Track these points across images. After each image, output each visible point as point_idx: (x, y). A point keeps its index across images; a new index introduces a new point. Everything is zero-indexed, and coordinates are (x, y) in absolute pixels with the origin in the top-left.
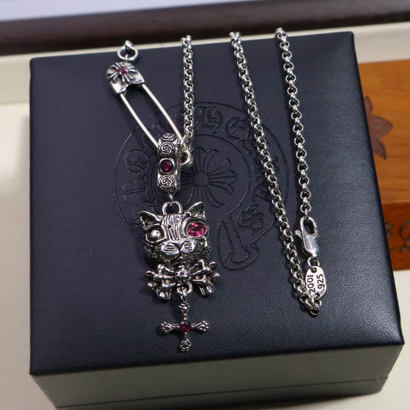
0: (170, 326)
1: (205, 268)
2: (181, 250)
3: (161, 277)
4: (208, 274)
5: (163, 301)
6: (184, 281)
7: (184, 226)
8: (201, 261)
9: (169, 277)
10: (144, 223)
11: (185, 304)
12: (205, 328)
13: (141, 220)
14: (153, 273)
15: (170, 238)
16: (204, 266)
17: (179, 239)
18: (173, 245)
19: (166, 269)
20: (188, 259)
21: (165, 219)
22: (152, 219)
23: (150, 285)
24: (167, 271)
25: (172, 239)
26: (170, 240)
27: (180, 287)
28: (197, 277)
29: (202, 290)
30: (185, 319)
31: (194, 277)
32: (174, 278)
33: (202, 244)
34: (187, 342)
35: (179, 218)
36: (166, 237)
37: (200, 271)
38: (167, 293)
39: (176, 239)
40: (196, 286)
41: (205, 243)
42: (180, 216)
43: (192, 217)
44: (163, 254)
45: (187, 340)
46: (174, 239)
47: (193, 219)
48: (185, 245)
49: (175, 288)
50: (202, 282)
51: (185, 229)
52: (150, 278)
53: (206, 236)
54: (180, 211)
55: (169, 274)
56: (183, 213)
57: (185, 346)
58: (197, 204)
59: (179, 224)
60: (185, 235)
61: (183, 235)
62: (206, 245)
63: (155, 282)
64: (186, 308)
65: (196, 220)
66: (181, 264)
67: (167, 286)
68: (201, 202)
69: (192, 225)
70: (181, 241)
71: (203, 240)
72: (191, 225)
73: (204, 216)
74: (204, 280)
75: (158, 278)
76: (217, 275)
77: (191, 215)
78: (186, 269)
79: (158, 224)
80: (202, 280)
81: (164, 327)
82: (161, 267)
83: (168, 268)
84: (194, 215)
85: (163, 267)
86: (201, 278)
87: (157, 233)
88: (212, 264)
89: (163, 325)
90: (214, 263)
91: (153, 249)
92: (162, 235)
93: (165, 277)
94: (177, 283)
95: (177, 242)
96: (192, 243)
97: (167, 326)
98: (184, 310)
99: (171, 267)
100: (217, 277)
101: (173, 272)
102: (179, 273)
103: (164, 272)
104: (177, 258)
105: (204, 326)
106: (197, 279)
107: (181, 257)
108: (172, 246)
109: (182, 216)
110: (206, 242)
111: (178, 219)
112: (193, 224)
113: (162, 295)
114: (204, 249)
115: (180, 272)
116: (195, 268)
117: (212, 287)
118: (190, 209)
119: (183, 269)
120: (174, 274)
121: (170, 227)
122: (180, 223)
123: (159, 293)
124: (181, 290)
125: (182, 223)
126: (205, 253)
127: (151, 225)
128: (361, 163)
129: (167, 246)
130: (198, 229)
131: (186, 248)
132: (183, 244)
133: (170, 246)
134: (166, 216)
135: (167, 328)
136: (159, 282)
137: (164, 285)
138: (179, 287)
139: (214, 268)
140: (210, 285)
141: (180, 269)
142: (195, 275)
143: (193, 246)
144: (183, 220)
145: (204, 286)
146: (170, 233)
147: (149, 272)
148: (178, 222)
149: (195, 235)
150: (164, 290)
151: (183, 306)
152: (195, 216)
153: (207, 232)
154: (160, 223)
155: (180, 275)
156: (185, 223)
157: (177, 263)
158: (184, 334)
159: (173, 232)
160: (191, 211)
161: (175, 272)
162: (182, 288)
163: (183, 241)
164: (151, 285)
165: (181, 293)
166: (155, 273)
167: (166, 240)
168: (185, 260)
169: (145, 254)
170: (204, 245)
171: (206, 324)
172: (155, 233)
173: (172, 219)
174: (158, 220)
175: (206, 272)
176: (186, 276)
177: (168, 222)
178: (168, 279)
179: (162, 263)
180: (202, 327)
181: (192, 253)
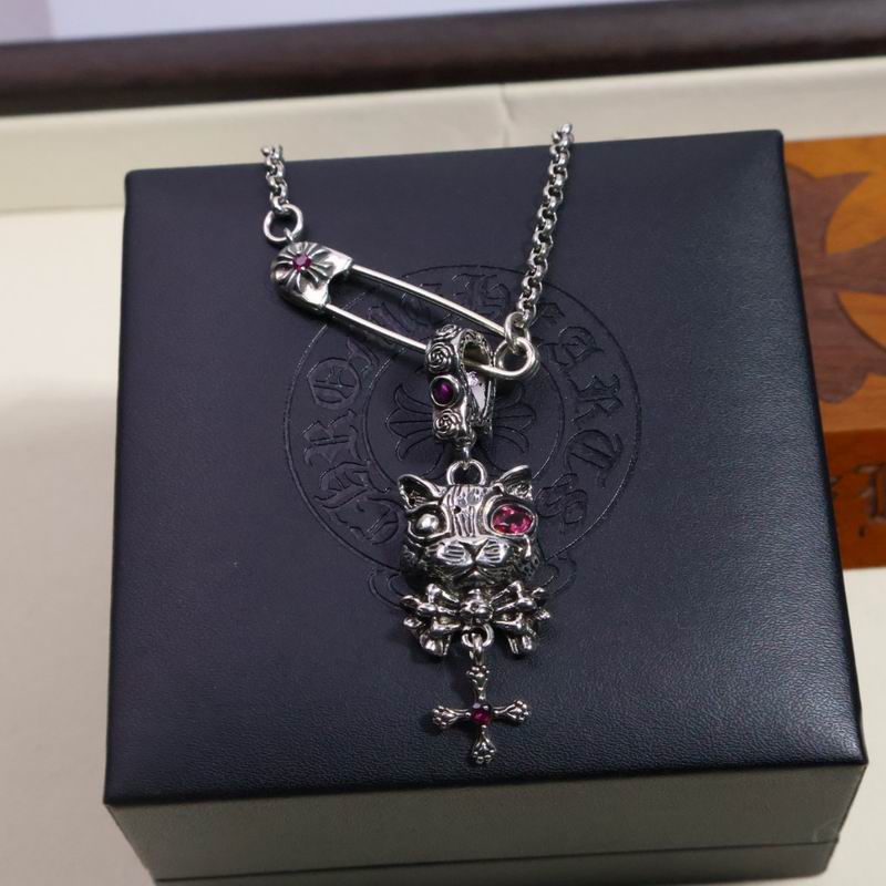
0: (451, 714)
1: (522, 600)
2: (477, 558)
3: (432, 609)
4: (528, 613)
5: (432, 658)
6: (478, 621)
7: (487, 510)
8: (515, 584)
9: (449, 612)
10: (407, 499)
11: (480, 667)
12: (523, 715)
13: (402, 492)
14: (417, 600)
15: (456, 531)
16: (520, 596)
17: (474, 536)
18: (461, 546)
19: (445, 594)
20: (489, 576)
21: (450, 493)
22: (424, 491)
23: (409, 623)
24: (445, 599)
25: (460, 534)
26: (457, 537)
27: (469, 632)
28: (505, 616)
29: (512, 643)
30: (481, 698)
31: (498, 616)
32: (458, 614)
33: (520, 549)
34: (488, 746)
35: (478, 493)
36: (448, 530)
37: (512, 604)
38: (441, 644)
39: (468, 536)
40: (502, 635)
41: (526, 549)
42: (481, 490)
43: (505, 494)
44: (440, 562)
45: (488, 741)
46: (464, 534)
47: (507, 499)
48: (486, 549)
49: (457, 634)
50: (514, 627)
51: (489, 516)
52: (410, 611)
53: (529, 534)
54: (483, 482)
55: (448, 604)
56: (488, 485)
57: (483, 753)
58: (517, 469)
59: (477, 507)
60: (487, 528)
61: (483, 527)
62: (528, 553)
63: (420, 618)
64: (481, 675)
65: (513, 501)
66: (474, 587)
67: (442, 629)
68: (525, 467)
69: (503, 511)
70: (480, 540)
71: (523, 543)
72: (501, 512)
73: (529, 495)
74: (518, 623)
75: (426, 611)
76: (546, 615)
77: (503, 489)
78: (483, 597)
79: (436, 503)
80: (513, 623)
81: (439, 716)
82: (433, 589)
83: (448, 592)
84: (510, 491)
85: (437, 590)
86: (513, 619)
87: (432, 520)
88: (538, 593)
89: (437, 711)
90: (542, 591)
91: (420, 553)
92: (442, 525)
93: (440, 609)
94: (463, 625)
95: (470, 541)
96: (501, 546)
97: (444, 713)
98: (477, 679)
99: (455, 591)
100: (546, 620)
101: (457, 601)
102: (469, 604)
103: (438, 599)
104: (468, 573)
105: (519, 710)
106: (505, 622)
107: (476, 573)
108: (460, 549)
109: (485, 491)
110: (529, 547)
111: (477, 496)
112: (505, 509)
113: (431, 646)
114: (524, 561)
115: (472, 602)
116: (502, 598)
117: (533, 639)
118: (503, 477)
119: (478, 597)
120: (458, 607)
121: (458, 510)
122: (480, 504)
123: (426, 642)
124: (471, 640)
125: (484, 504)
126: (526, 569)
127: (421, 502)
128: (789, 395)
129: (450, 547)
130: (517, 519)
131: (487, 555)
132: (481, 546)
133: (456, 548)
134: (452, 489)
135: (444, 719)
136: (427, 618)
137: (436, 626)
138: (466, 632)
139: (541, 602)
140: (529, 635)
141: (472, 596)
142: (502, 612)
143: (502, 553)
144: (486, 499)
145: (517, 634)
146: (457, 522)
147: (408, 597)
148: (475, 501)
149: (507, 530)
150: (436, 636)
151: (476, 673)
152: (512, 494)
153: (534, 527)
154: (440, 500)
155: (471, 608)
156: (489, 505)
157: (466, 584)
158: (481, 730)
159: (463, 520)
160: (503, 482)
161: (461, 600)
162: (473, 635)
163: (482, 542)
164: (411, 625)
165: (470, 645)
166: (421, 600)
167: (447, 536)
168: (483, 580)
169: (404, 562)
170: (524, 552)
171: (525, 706)
172: (427, 521)
173: (464, 495)
174: (435, 494)
175: (523, 608)
176: (482, 611)
177: (455, 500)
178: (446, 615)
179: (437, 581)
180: (516, 713)
181: (498, 565)
